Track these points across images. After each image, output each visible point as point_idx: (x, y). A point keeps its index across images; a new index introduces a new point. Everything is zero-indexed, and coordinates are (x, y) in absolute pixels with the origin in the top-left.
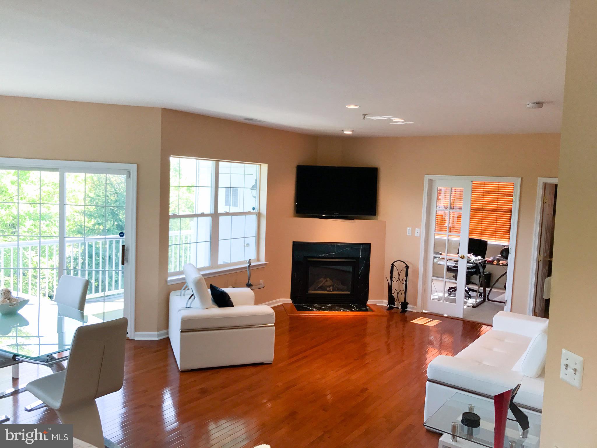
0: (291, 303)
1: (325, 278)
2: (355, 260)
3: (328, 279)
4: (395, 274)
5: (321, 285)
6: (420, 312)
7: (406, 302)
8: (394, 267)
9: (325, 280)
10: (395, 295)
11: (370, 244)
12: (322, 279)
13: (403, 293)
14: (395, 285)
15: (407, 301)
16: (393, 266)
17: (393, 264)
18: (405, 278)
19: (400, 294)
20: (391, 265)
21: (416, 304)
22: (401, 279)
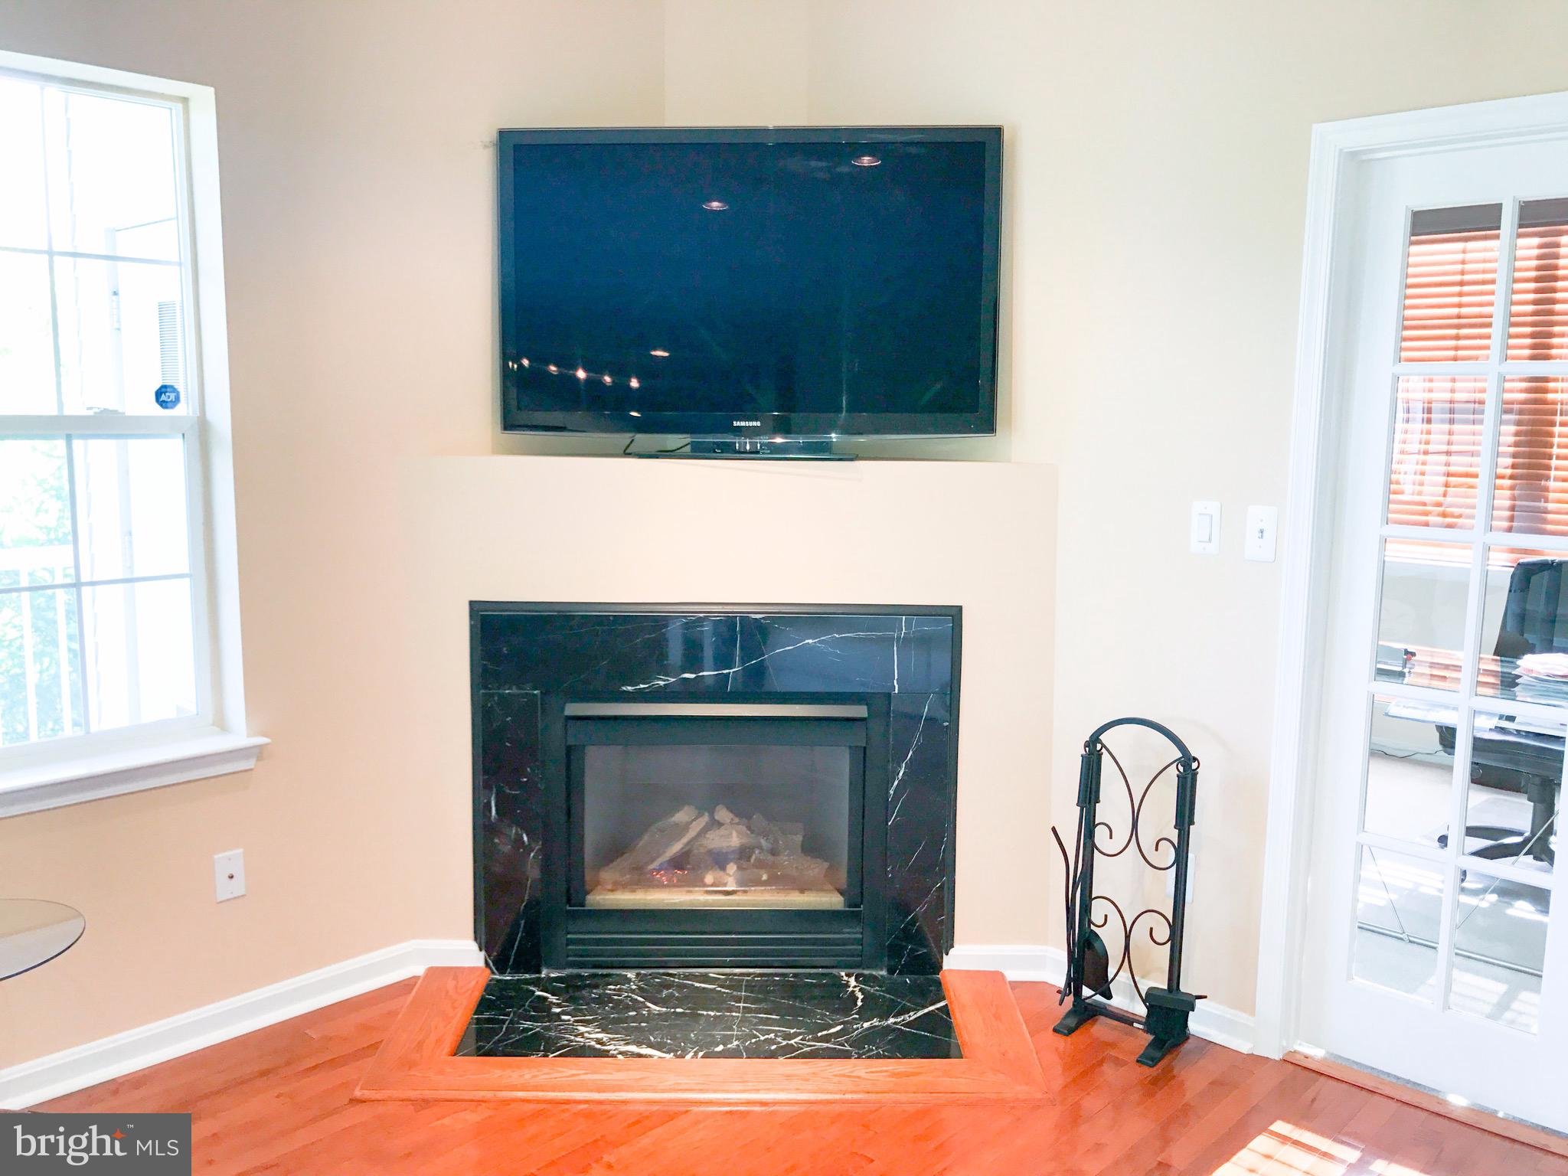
0: (481, 964)
1: (707, 807)
2: (860, 711)
3: (723, 814)
4: (1112, 807)
5: (676, 848)
6: (1276, 1055)
7: (1183, 989)
8: (1106, 758)
9: (705, 819)
10: (1111, 938)
11: (955, 614)
12: (681, 816)
13: (1163, 933)
14: (1107, 877)
15: (1186, 986)
16: (1100, 755)
17: (1094, 740)
18: (1174, 835)
19: (1139, 935)
20: (1087, 745)
21: (1245, 1002)
22: (1147, 837)
